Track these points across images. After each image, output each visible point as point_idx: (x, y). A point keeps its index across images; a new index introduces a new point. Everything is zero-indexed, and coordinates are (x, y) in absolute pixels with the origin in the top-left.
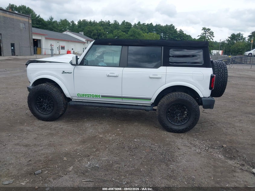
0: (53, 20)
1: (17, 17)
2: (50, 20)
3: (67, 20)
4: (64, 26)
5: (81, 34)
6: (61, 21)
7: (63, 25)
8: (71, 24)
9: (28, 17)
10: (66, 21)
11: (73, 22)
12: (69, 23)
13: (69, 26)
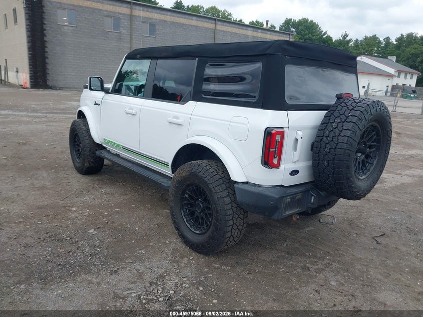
0: (348, 38)
1: (272, 36)
2: (342, 39)
3: (377, 36)
4: (370, 47)
5: (391, 60)
6: (366, 38)
7: (368, 45)
8: (384, 43)
9: (289, 34)
10: (374, 38)
11: (387, 39)
12: (380, 42)
13: (378, 47)
